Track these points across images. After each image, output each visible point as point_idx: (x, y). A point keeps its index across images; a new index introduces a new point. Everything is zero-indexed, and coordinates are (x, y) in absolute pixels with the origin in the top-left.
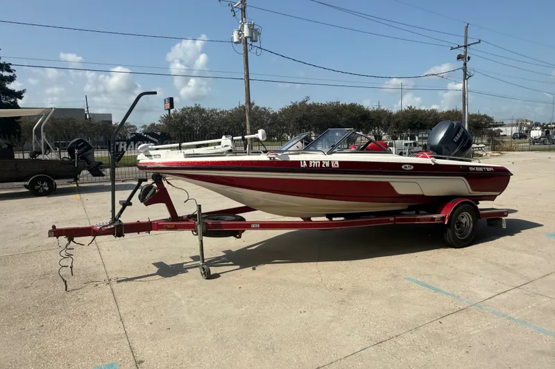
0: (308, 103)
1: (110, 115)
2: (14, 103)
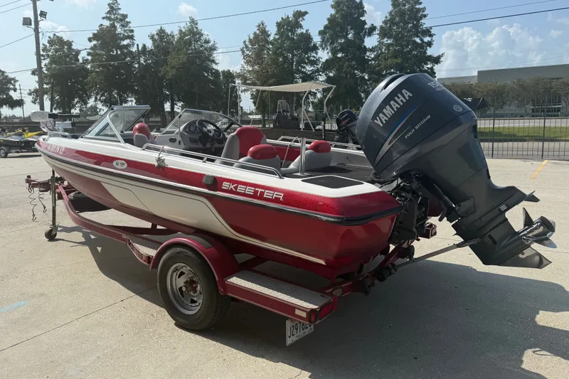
2: (432, 69)
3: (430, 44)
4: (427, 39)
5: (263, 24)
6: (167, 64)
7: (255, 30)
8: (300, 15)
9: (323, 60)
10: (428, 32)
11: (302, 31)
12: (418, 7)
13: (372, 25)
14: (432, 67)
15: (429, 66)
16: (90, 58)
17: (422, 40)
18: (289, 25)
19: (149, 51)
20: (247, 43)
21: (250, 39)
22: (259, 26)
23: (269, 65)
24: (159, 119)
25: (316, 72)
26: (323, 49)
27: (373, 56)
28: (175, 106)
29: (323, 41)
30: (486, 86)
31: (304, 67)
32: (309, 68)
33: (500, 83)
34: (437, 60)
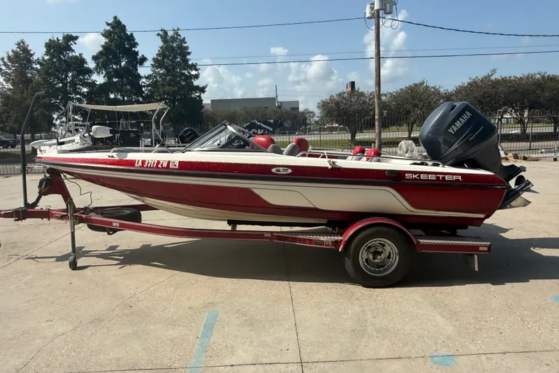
0: (493, 78)
1: (297, 102)
2: (199, 97)
3: (197, 77)
4: (194, 72)
5: (23, 43)
7: (15, 48)
8: (70, 38)
9: (99, 83)
10: (194, 67)
11: (74, 54)
12: (184, 45)
13: (143, 56)
15: (197, 94)
17: (189, 73)
18: (59, 48)
20: (5, 60)
21: (9, 57)
22: (18, 44)
26: (99, 73)
27: (147, 83)
29: (98, 65)
32: (84, 90)
34: (202, 90)
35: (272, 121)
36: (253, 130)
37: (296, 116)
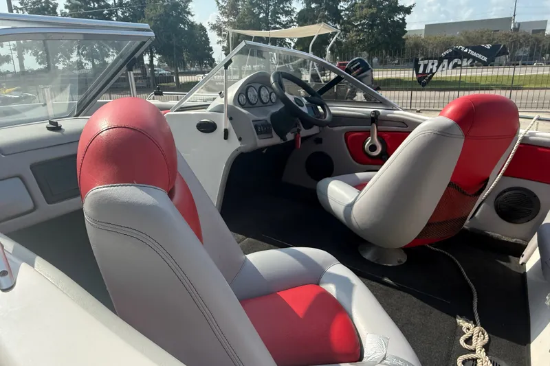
1: (545, 23)
2: (403, 19)
6: (144, 17)
9: (298, 10)
14: (404, 18)
15: (401, 17)
16: (67, 11)
19: (125, 4)
23: (246, 16)
24: (139, 72)
25: (290, 23)
27: (346, 7)
28: (154, 58)
30: (436, 38)
31: (279, 18)
32: (284, 19)
33: (449, 35)
34: (408, 11)
35: (488, 46)
36: (456, 60)
37: (538, 41)
